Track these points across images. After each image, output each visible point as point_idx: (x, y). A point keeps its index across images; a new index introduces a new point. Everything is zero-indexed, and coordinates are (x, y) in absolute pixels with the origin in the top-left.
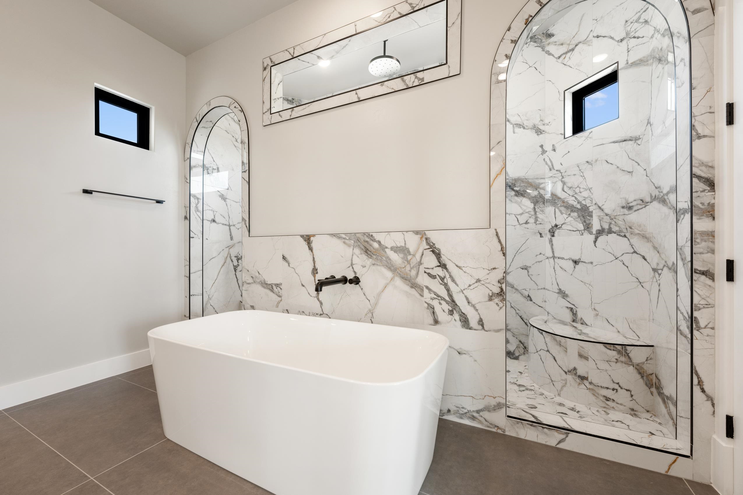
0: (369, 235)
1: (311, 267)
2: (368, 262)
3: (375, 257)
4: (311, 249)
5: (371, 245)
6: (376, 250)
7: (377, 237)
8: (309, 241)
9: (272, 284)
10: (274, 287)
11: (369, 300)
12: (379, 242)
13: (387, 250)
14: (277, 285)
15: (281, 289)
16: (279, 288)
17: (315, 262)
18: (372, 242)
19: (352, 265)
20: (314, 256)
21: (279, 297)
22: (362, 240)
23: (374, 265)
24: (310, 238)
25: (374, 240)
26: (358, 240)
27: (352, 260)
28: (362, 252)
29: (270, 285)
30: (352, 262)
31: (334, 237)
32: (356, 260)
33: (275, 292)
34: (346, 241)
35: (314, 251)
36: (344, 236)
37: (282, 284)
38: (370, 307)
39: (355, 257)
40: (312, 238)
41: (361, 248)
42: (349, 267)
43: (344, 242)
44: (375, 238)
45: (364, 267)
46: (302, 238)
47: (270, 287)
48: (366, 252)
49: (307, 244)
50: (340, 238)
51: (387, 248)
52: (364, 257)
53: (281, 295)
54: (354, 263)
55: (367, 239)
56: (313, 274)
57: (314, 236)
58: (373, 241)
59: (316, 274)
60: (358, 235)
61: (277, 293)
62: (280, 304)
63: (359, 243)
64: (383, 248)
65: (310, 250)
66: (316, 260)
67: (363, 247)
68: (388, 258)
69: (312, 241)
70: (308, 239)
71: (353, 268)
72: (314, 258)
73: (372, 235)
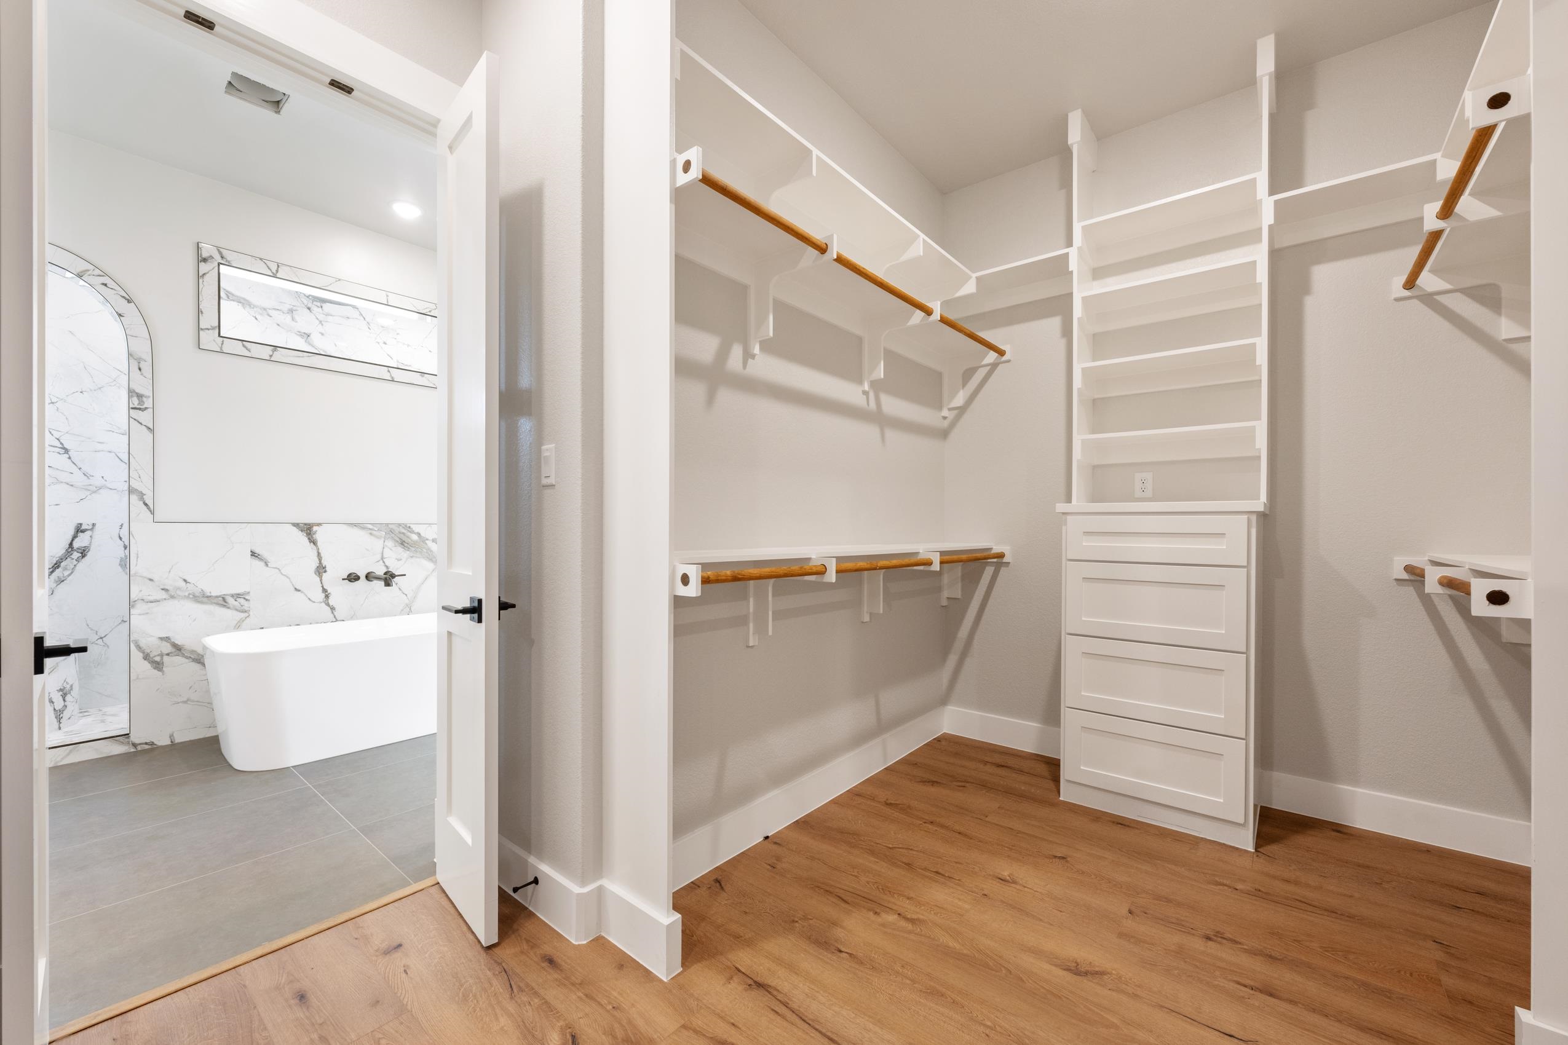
0: (406, 526)
1: (315, 564)
2: (405, 554)
3: (413, 549)
4: (314, 542)
5: (407, 537)
6: (415, 543)
7: (416, 528)
8: (310, 531)
9: (224, 595)
10: (231, 601)
11: (406, 595)
12: (419, 534)
13: (427, 542)
14: (237, 596)
15: (247, 600)
16: (242, 601)
17: (321, 558)
18: (409, 534)
19: (382, 558)
20: (320, 551)
21: (242, 612)
22: (397, 532)
23: (412, 557)
24: (313, 527)
25: (413, 532)
26: (391, 531)
27: (382, 554)
28: (397, 544)
29: (217, 597)
30: (382, 556)
31: (355, 527)
32: (387, 553)
33: (231, 606)
34: (374, 532)
35: (319, 544)
36: (370, 526)
37: (250, 594)
38: (407, 601)
39: (386, 550)
40: (315, 528)
41: (395, 540)
42: (378, 561)
43: (371, 534)
44: (414, 529)
45: (399, 560)
46: (295, 528)
47: (222, 601)
48: (402, 544)
49: (305, 534)
50: (364, 528)
51: (427, 539)
52: (400, 549)
53: (247, 609)
54: (385, 556)
55: (403, 531)
56: (318, 574)
57: (319, 525)
58: (410, 532)
59: (324, 574)
60: (390, 526)
61: (237, 608)
62: (245, 622)
63: (393, 535)
64: (423, 540)
65: (312, 544)
66: (322, 555)
67: (398, 540)
68: (429, 549)
69: (316, 531)
70: (308, 530)
71: (384, 562)
72: (319, 554)
73: (409, 527)
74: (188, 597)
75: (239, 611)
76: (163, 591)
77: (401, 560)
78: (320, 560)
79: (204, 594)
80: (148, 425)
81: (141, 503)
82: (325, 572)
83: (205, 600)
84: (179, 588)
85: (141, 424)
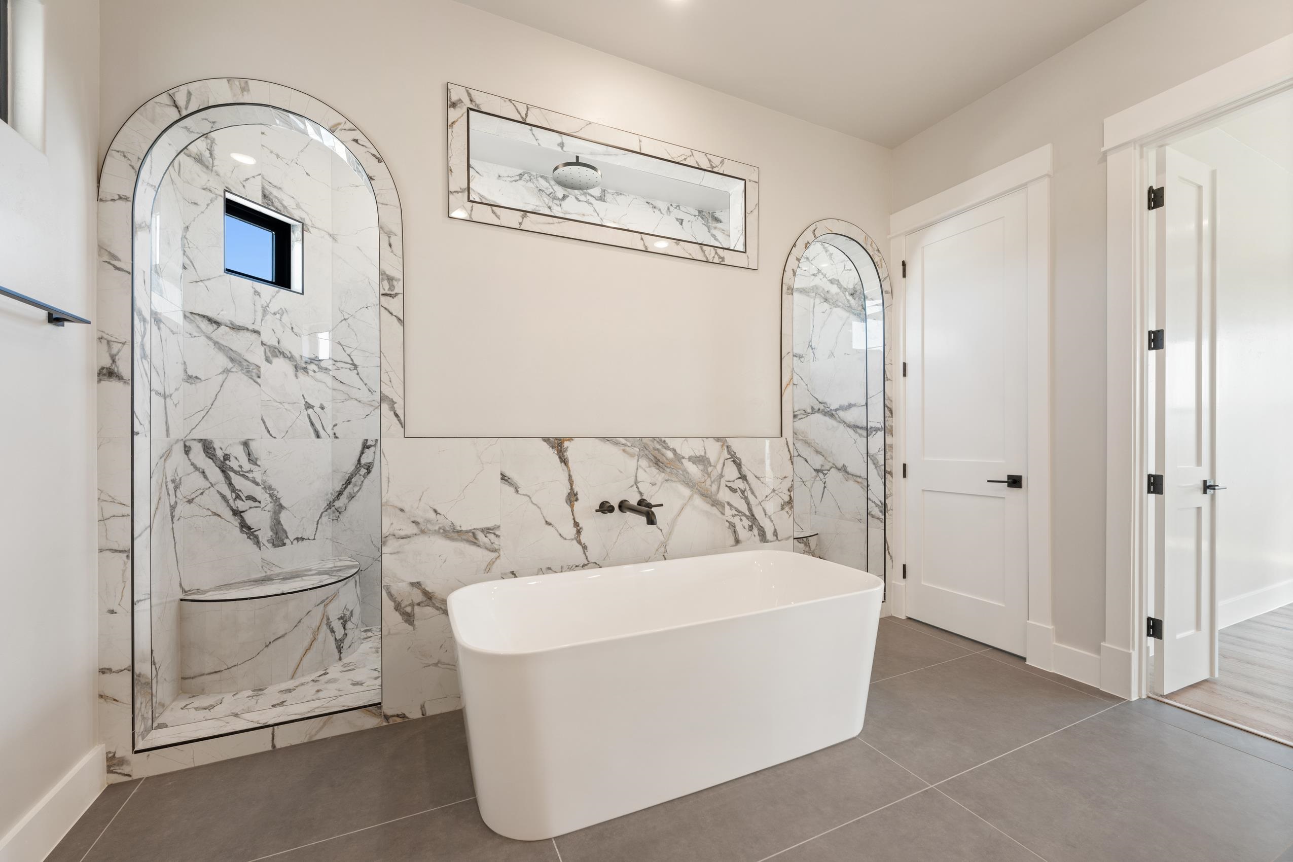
0: (661, 440)
1: (566, 490)
2: (660, 477)
3: (668, 470)
4: (564, 461)
5: (663, 455)
6: (671, 461)
7: (671, 443)
8: (561, 447)
9: (474, 529)
10: (480, 536)
11: (661, 530)
12: (674, 451)
13: (683, 461)
14: (487, 531)
15: (497, 536)
16: (492, 536)
17: (573, 482)
18: (664, 451)
19: (636, 482)
20: (571, 473)
21: (492, 551)
22: (651, 448)
23: (667, 481)
24: (564, 442)
25: (667, 448)
26: (645, 447)
27: (636, 477)
28: (651, 464)
29: (467, 532)
30: (636, 479)
31: (608, 442)
32: (642, 475)
33: (481, 544)
34: (627, 449)
35: (570, 464)
36: (623, 441)
37: (501, 527)
38: (662, 539)
39: (640, 471)
40: (566, 444)
41: (649, 458)
42: (631, 487)
43: (624, 451)
44: (669, 444)
45: (654, 484)
46: (545, 443)
47: (471, 537)
48: (657, 464)
49: (556, 452)
50: (617, 444)
51: (683, 458)
52: (654, 470)
53: (497, 547)
54: (639, 479)
55: (658, 446)
56: (569, 503)
57: (570, 439)
58: (665, 448)
59: (575, 502)
60: (644, 440)
61: (488, 546)
62: (495, 564)
63: (647, 452)
64: (678, 457)
65: (563, 463)
66: (574, 478)
67: (652, 458)
68: (685, 470)
69: (567, 447)
70: (558, 445)
71: (637, 487)
72: (570, 476)
73: (664, 441)
74: (437, 532)
75: (490, 550)
76: (414, 524)
77: (656, 484)
78: (571, 484)
79: (454, 529)
80: (398, 315)
81: (392, 413)
82: (577, 500)
83: (455, 535)
84: (428, 521)
85: (391, 314)
